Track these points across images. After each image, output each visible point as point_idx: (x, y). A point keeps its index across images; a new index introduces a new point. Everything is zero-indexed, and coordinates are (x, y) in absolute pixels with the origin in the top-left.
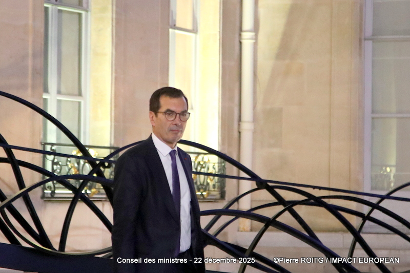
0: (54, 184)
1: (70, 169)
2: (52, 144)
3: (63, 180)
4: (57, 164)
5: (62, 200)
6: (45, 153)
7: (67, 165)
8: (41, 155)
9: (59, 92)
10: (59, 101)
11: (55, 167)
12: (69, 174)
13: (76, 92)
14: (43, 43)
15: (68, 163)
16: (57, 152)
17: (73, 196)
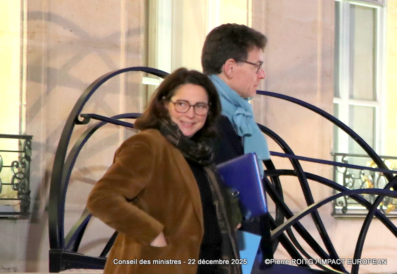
0: (346, 199)
1: (363, 183)
2: (344, 155)
3: (356, 195)
4: (349, 176)
5: (354, 217)
6: (335, 164)
7: (360, 178)
8: (332, 167)
9: (351, 97)
10: (351, 107)
11: (347, 180)
12: (363, 188)
13: (371, 97)
14: (333, 41)
15: (362, 176)
16: (349, 163)
17: (367, 212)
